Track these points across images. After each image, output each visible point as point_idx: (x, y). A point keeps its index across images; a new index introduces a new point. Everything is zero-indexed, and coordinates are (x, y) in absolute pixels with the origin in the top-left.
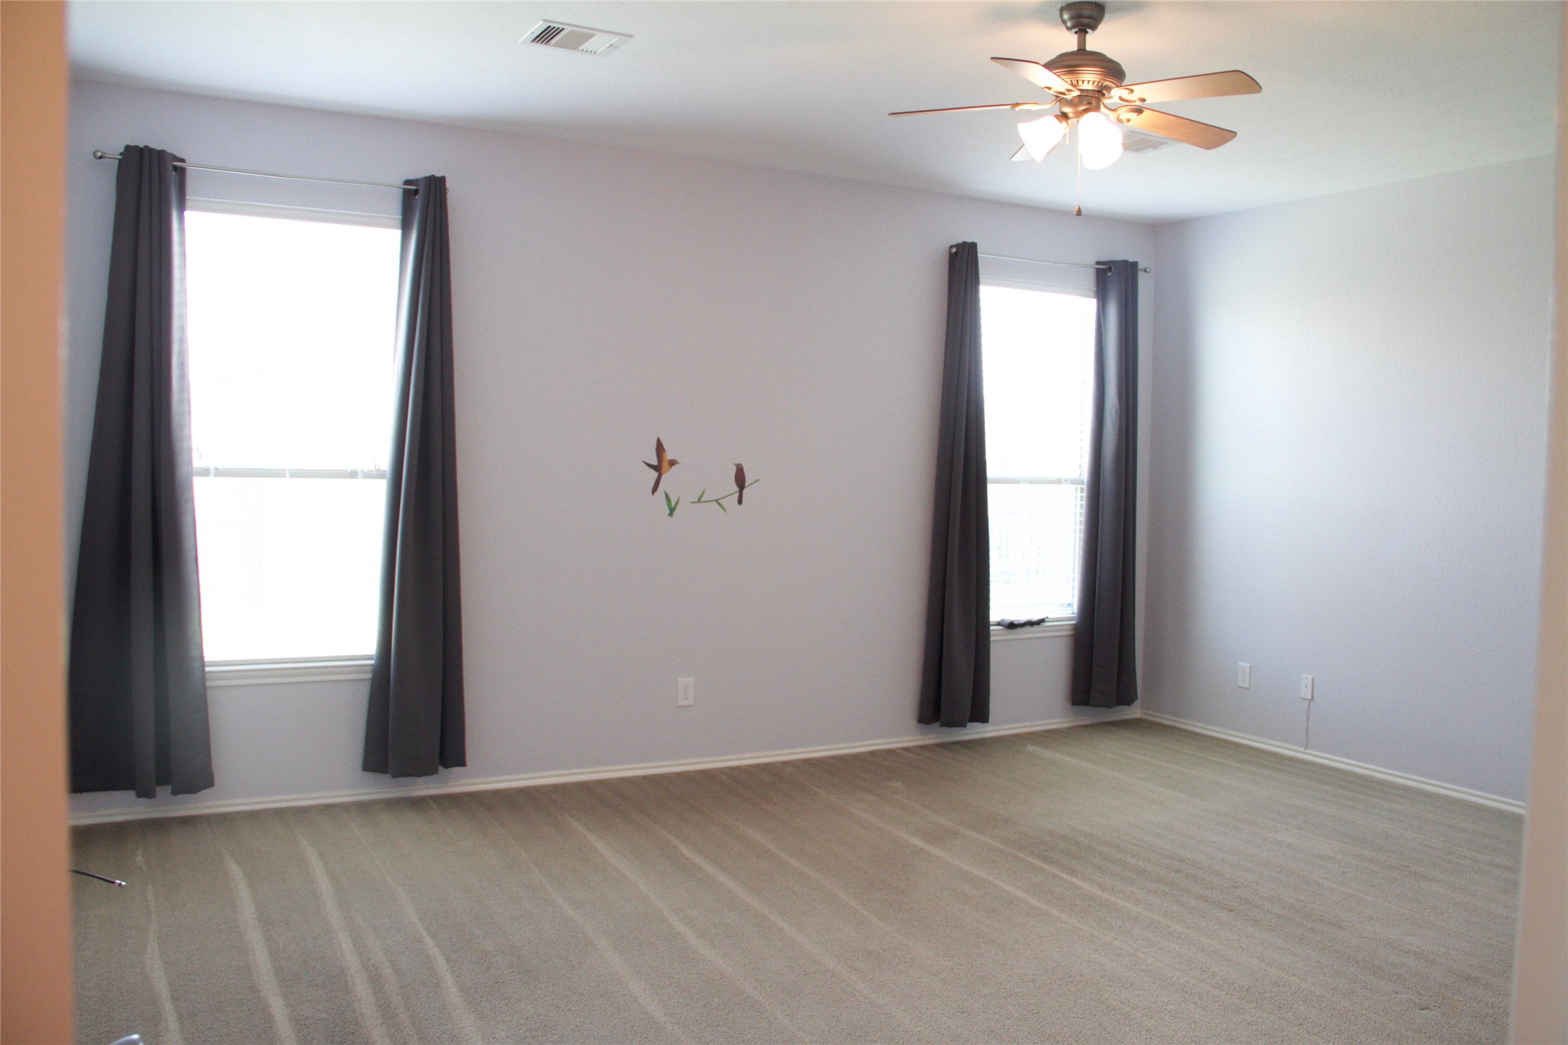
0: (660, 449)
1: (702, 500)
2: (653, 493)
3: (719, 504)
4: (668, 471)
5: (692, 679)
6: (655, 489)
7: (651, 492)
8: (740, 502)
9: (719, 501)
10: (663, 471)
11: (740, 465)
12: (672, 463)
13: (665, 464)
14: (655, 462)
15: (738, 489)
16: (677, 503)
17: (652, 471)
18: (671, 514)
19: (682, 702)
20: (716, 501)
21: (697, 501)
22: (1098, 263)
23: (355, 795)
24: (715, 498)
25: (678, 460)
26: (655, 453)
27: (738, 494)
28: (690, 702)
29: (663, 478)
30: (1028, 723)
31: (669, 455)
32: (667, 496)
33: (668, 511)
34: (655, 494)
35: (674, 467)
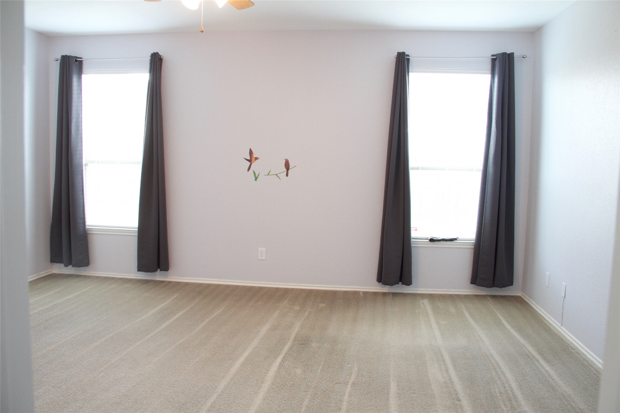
0: (251, 153)
1: (269, 174)
2: (248, 171)
3: (277, 176)
4: (254, 162)
5: (265, 249)
6: (249, 169)
7: (247, 170)
8: (287, 175)
9: (277, 175)
10: (252, 162)
11: (287, 159)
12: (256, 159)
13: (253, 159)
14: (249, 158)
15: (286, 170)
16: (258, 175)
17: (248, 162)
18: (256, 180)
19: (260, 258)
20: (276, 175)
21: (267, 174)
22: (492, 56)
23: (137, 277)
24: (276, 174)
25: (259, 158)
26: (249, 155)
27: (286, 172)
28: (264, 258)
29: (252, 165)
30: (445, 290)
31: (255, 155)
32: (254, 172)
33: (255, 179)
34: (249, 171)
35: (257, 160)
